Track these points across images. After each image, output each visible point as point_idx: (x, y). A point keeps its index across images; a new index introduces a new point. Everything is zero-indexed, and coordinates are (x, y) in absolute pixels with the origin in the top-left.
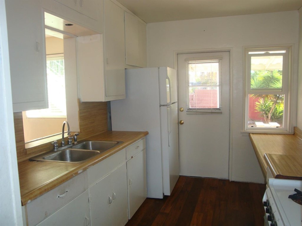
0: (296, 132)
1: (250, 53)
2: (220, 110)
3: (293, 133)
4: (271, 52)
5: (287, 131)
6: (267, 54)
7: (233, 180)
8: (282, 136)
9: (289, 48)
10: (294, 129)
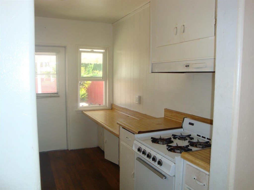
0: (114, 107)
1: (80, 50)
2: (58, 94)
3: (111, 108)
4: (95, 50)
5: (107, 107)
6: (92, 52)
7: (71, 149)
8: (103, 111)
9: (107, 49)
10: (112, 106)
